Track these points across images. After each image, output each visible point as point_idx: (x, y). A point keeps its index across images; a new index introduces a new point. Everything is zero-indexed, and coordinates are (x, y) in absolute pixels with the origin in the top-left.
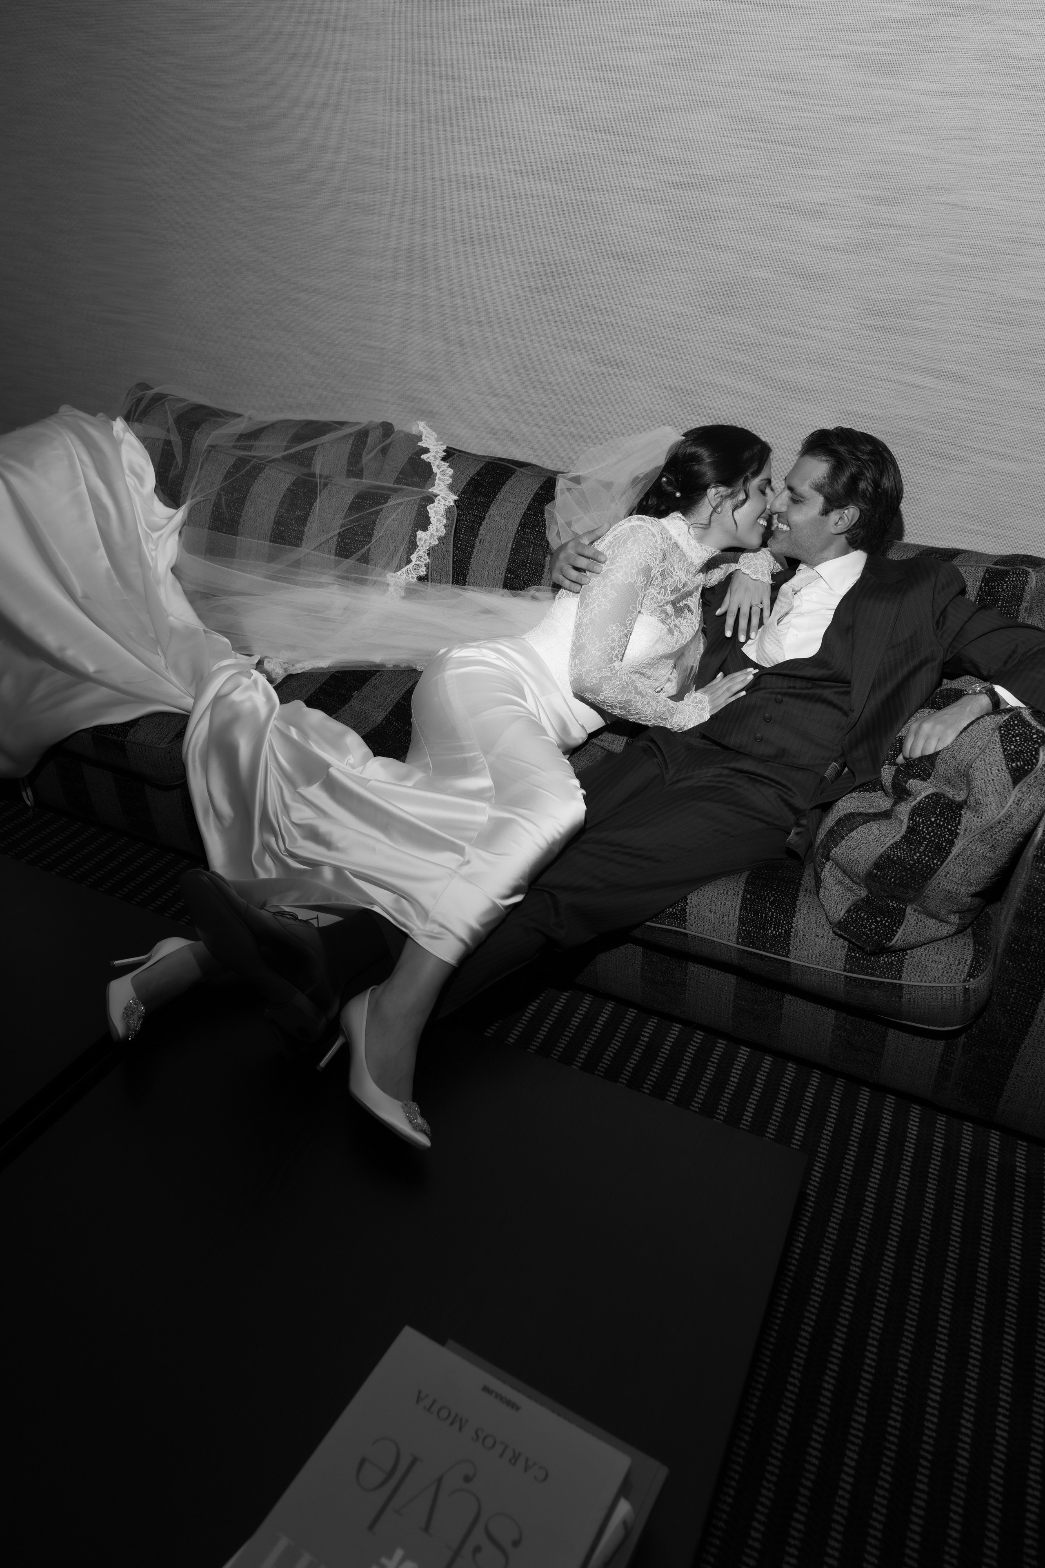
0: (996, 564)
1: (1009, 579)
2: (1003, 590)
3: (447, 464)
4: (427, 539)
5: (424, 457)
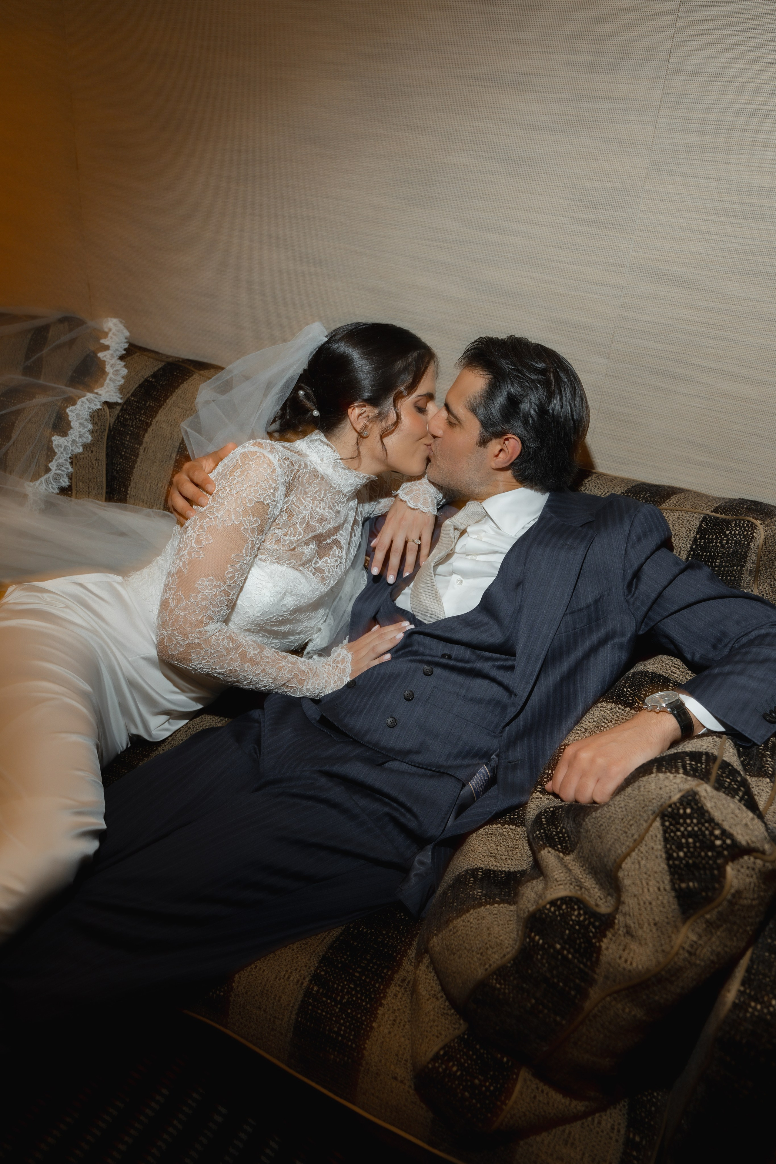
0: (716, 511)
1: (731, 533)
2: (723, 546)
4: (67, 445)
5: (100, 354)
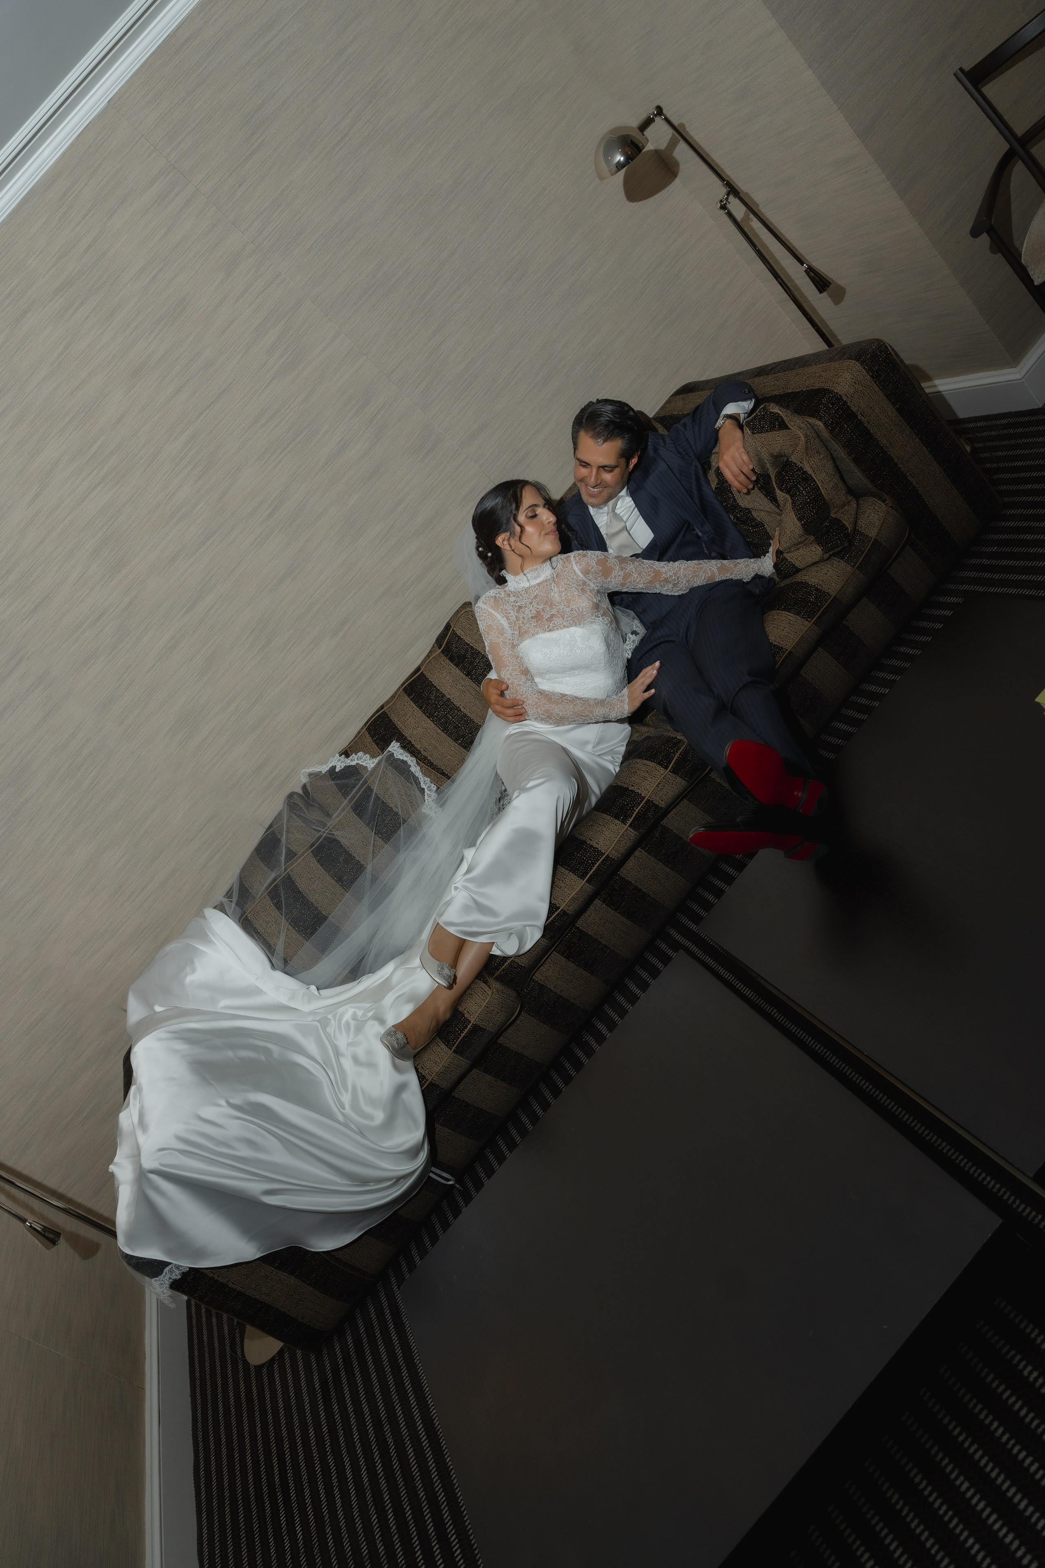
3: (353, 755)
4: (415, 769)
5: (337, 770)
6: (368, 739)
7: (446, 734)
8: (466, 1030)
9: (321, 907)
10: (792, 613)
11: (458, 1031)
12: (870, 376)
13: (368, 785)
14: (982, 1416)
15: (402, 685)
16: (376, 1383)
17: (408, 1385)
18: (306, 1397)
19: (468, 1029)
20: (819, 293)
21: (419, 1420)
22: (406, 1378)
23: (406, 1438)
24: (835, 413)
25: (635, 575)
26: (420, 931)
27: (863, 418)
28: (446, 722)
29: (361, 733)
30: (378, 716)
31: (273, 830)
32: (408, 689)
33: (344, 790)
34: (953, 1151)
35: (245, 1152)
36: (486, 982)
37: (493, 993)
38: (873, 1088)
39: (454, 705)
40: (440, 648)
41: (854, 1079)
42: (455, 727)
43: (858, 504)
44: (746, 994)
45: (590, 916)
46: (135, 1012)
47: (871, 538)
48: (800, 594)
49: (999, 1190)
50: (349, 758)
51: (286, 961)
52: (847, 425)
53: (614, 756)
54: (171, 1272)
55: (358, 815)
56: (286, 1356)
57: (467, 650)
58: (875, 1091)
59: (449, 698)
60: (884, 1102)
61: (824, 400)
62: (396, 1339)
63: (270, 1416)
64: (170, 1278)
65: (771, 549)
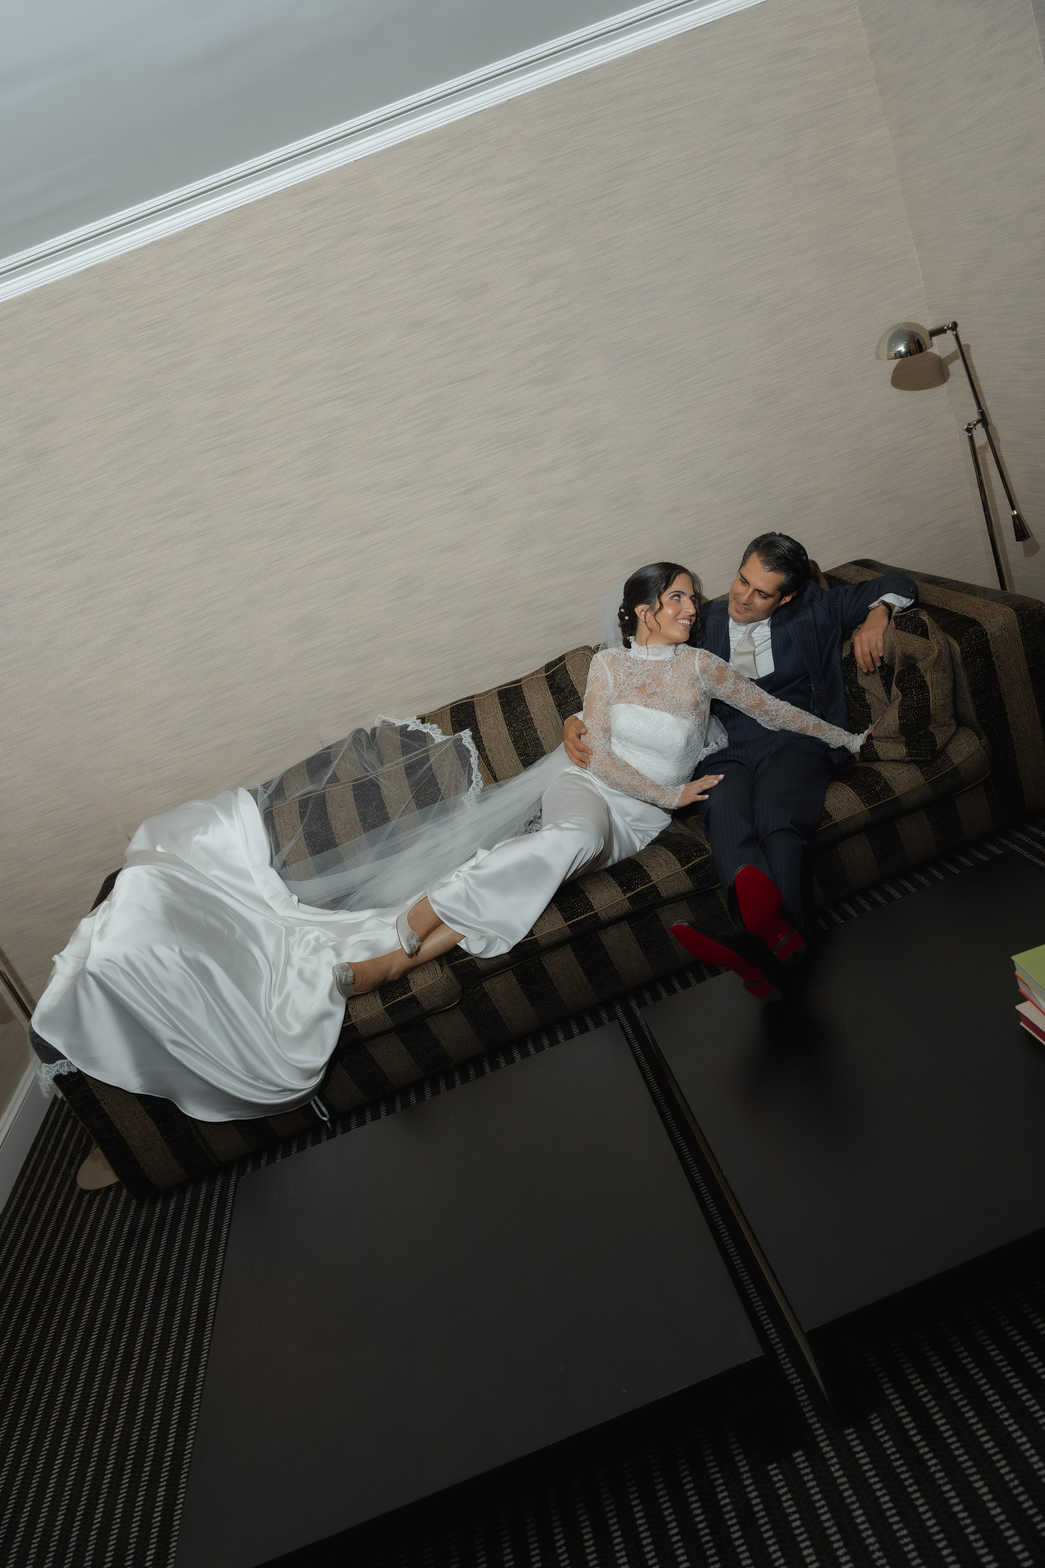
3: (429, 724)
4: (474, 760)
6: (448, 717)
7: (514, 746)
8: (404, 996)
9: (337, 834)
10: (855, 792)
11: (397, 993)
12: (1020, 629)
13: (428, 754)
14: (666, 1513)
15: (499, 687)
16: (176, 1251)
17: (202, 1266)
18: (111, 1235)
19: (407, 996)
20: (1015, 540)
21: (197, 1298)
22: (204, 1259)
23: (179, 1306)
24: (975, 645)
25: (743, 695)
26: (408, 898)
27: (996, 661)
28: (520, 736)
29: (444, 709)
30: (466, 702)
31: (330, 752)
32: (501, 693)
33: (406, 749)
34: (756, 1294)
35: (173, 998)
36: (441, 966)
37: (442, 977)
38: (717, 1214)
39: (534, 725)
40: (546, 673)
41: (706, 1199)
42: (525, 744)
43: (957, 730)
44: (653, 1087)
45: (556, 956)
46: (140, 841)
47: (953, 764)
48: (870, 780)
49: (777, 1343)
50: (424, 725)
51: (284, 864)
52: (980, 660)
53: (645, 836)
54: (62, 1065)
55: (407, 774)
56: (112, 1194)
57: (567, 686)
58: (718, 1217)
59: (532, 718)
60: (720, 1230)
61: (971, 630)
62: (212, 1224)
63: (72, 1236)
64: (58, 1071)
65: (866, 732)
